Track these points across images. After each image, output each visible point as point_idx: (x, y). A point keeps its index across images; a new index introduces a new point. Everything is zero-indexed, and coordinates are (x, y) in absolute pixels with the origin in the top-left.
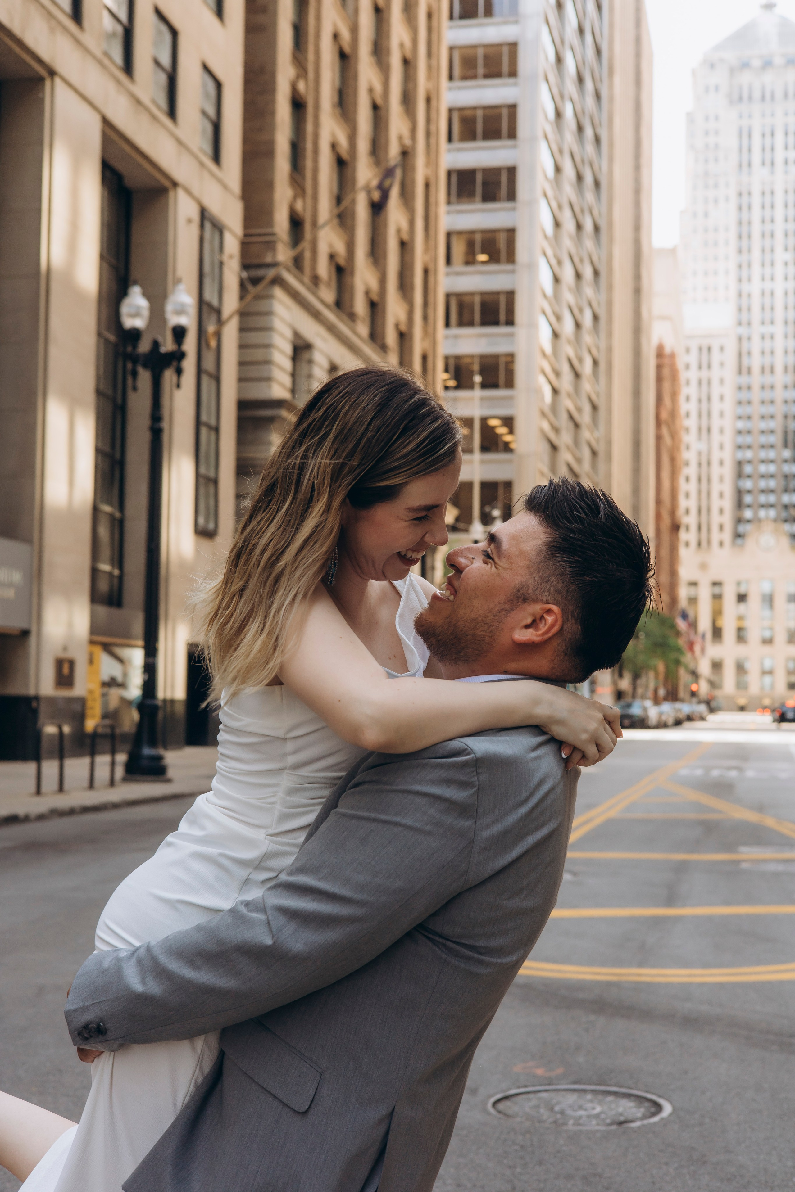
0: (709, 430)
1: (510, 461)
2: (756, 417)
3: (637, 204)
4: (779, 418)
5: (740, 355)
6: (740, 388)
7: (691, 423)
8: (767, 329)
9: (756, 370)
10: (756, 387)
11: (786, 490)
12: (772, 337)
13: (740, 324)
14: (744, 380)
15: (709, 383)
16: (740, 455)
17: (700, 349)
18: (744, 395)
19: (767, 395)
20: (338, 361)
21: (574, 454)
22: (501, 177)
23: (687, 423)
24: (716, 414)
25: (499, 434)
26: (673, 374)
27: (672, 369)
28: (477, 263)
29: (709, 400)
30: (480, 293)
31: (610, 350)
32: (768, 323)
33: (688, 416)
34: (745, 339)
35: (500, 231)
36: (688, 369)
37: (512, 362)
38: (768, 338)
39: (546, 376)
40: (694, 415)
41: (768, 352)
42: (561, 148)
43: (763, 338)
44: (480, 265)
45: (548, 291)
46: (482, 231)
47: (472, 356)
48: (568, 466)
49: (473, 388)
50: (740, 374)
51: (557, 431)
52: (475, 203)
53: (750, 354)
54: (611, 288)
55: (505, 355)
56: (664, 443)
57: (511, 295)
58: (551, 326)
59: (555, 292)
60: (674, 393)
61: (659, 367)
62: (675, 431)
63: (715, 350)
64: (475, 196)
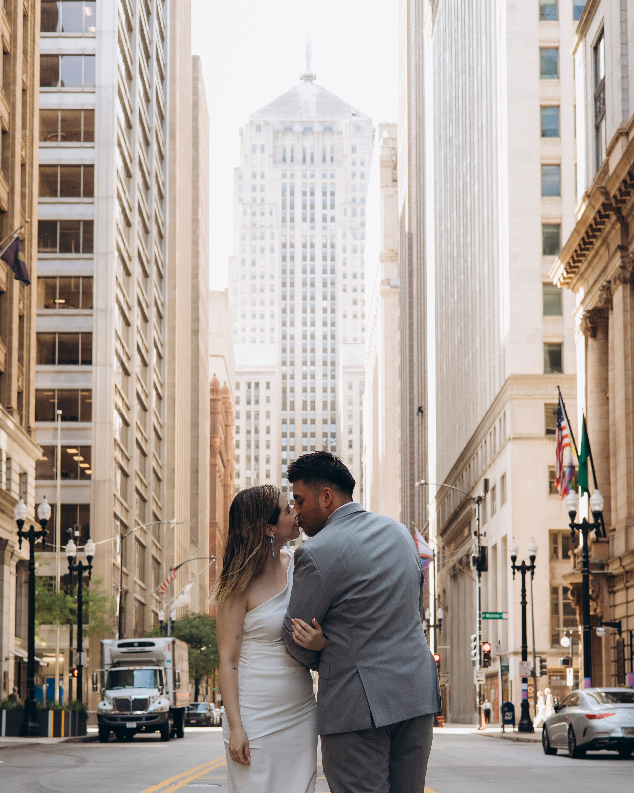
0: (257, 459)
1: (87, 486)
5: (284, 391)
6: (284, 422)
7: (241, 452)
8: (308, 369)
9: (299, 405)
10: (299, 421)
12: (313, 377)
13: (284, 364)
14: (288, 414)
15: (257, 416)
17: (249, 385)
18: (288, 428)
19: (309, 428)
21: (141, 480)
22: (80, 229)
23: (237, 452)
24: (262, 445)
25: (77, 462)
26: (226, 408)
27: (224, 403)
28: (57, 306)
29: (257, 432)
30: (60, 333)
31: (173, 386)
32: (309, 363)
33: (238, 446)
34: (288, 377)
35: (77, 278)
36: (238, 402)
37: (90, 397)
38: (309, 377)
39: (119, 410)
40: (243, 445)
41: (309, 390)
42: (131, 205)
43: (305, 377)
44: (60, 308)
45: (120, 334)
46: (61, 277)
47: (54, 391)
48: (137, 491)
49: (53, 419)
50: (284, 409)
51: (128, 460)
52: (56, 252)
53: (292, 390)
54: (173, 330)
55: (83, 390)
56: (219, 471)
57: (88, 336)
58: (122, 364)
59: (127, 334)
60: (227, 426)
61: (213, 401)
62: (228, 460)
63: (263, 386)
64: (55, 246)
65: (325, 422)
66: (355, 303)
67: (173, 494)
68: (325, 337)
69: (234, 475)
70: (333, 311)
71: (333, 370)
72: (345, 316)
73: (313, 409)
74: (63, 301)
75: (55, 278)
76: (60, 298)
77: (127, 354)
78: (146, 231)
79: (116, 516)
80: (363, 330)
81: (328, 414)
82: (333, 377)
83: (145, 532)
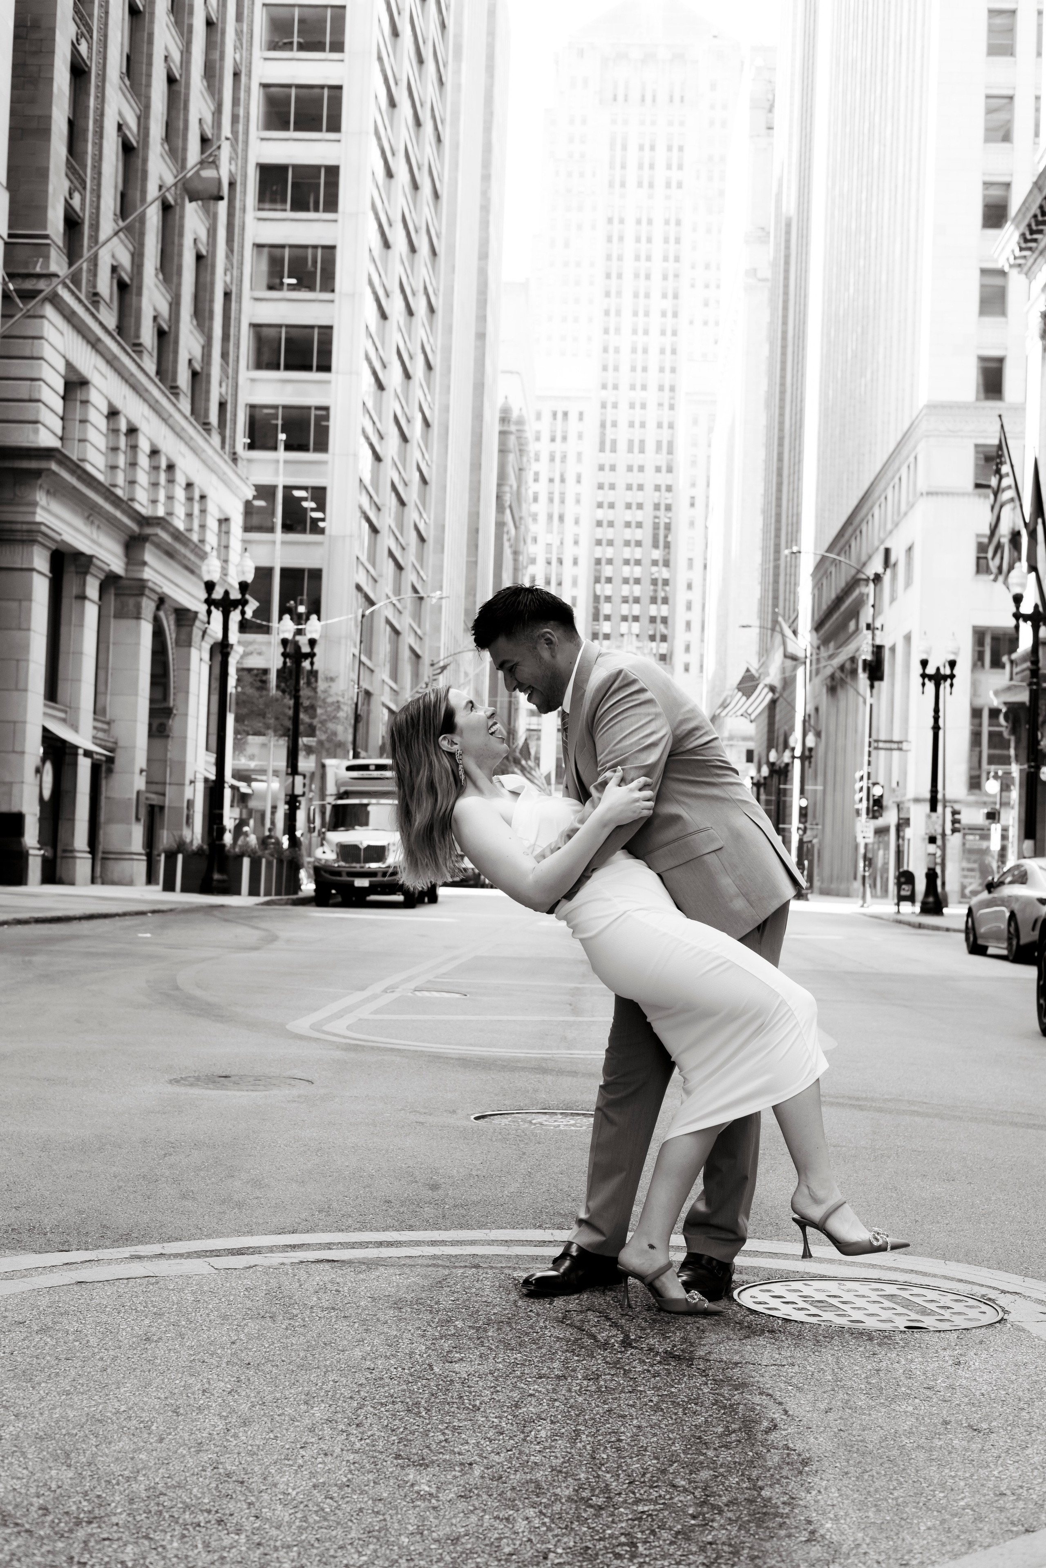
0: (561, 518)
1: (320, 544)
2: (620, 506)
3: (485, 224)
4: (649, 508)
5: (603, 425)
6: (601, 468)
7: (541, 508)
8: (638, 396)
9: (622, 446)
10: (621, 468)
11: (654, 600)
12: (643, 406)
13: (604, 387)
14: (607, 458)
15: (564, 458)
16: (598, 552)
17: (555, 414)
18: (607, 477)
19: (635, 478)
20: (119, 404)
21: (397, 539)
22: (319, 178)
23: (534, 508)
24: (570, 499)
25: (306, 509)
26: (520, 444)
27: (519, 438)
28: (285, 287)
29: (563, 480)
30: (287, 326)
31: (446, 409)
32: (638, 387)
33: (536, 499)
34: (609, 406)
35: (315, 247)
36: (538, 439)
37: (327, 418)
38: (638, 406)
39: (367, 438)
40: (543, 498)
41: (637, 425)
42: (395, 148)
43: (632, 406)
44: (289, 290)
45: (373, 329)
46: (291, 246)
47: (276, 407)
48: (391, 554)
49: (275, 448)
50: (602, 450)
51: (379, 509)
52: (285, 210)
53: (614, 424)
54: (449, 330)
55: (318, 408)
56: (508, 532)
57: (326, 331)
58: (375, 374)
59: (382, 332)
60: (520, 469)
61: (503, 433)
62: (521, 518)
63: (573, 417)
64: (284, 201)
65: (658, 470)
66: (706, 304)
67: (442, 561)
68: (662, 351)
69: (529, 540)
70: (675, 315)
71: (672, 398)
72: (691, 323)
73: (642, 451)
74: (293, 281)
75: (283, 246)
76: (289, 277)
77: (381, 359)
78: (415, 186)
79: (359, 588)
80: (716, 342)
81: (662, 459)
82: (672, 407)
83: (400, 612)
